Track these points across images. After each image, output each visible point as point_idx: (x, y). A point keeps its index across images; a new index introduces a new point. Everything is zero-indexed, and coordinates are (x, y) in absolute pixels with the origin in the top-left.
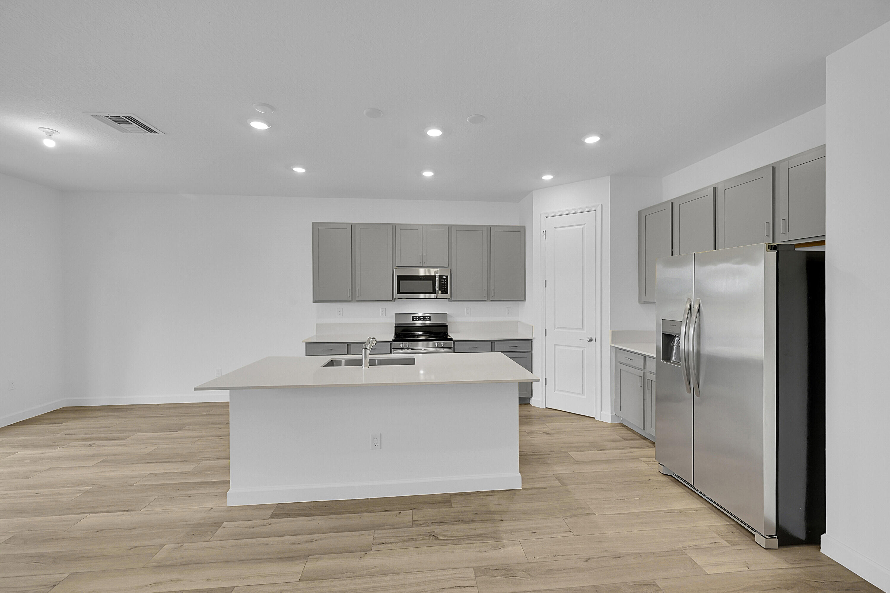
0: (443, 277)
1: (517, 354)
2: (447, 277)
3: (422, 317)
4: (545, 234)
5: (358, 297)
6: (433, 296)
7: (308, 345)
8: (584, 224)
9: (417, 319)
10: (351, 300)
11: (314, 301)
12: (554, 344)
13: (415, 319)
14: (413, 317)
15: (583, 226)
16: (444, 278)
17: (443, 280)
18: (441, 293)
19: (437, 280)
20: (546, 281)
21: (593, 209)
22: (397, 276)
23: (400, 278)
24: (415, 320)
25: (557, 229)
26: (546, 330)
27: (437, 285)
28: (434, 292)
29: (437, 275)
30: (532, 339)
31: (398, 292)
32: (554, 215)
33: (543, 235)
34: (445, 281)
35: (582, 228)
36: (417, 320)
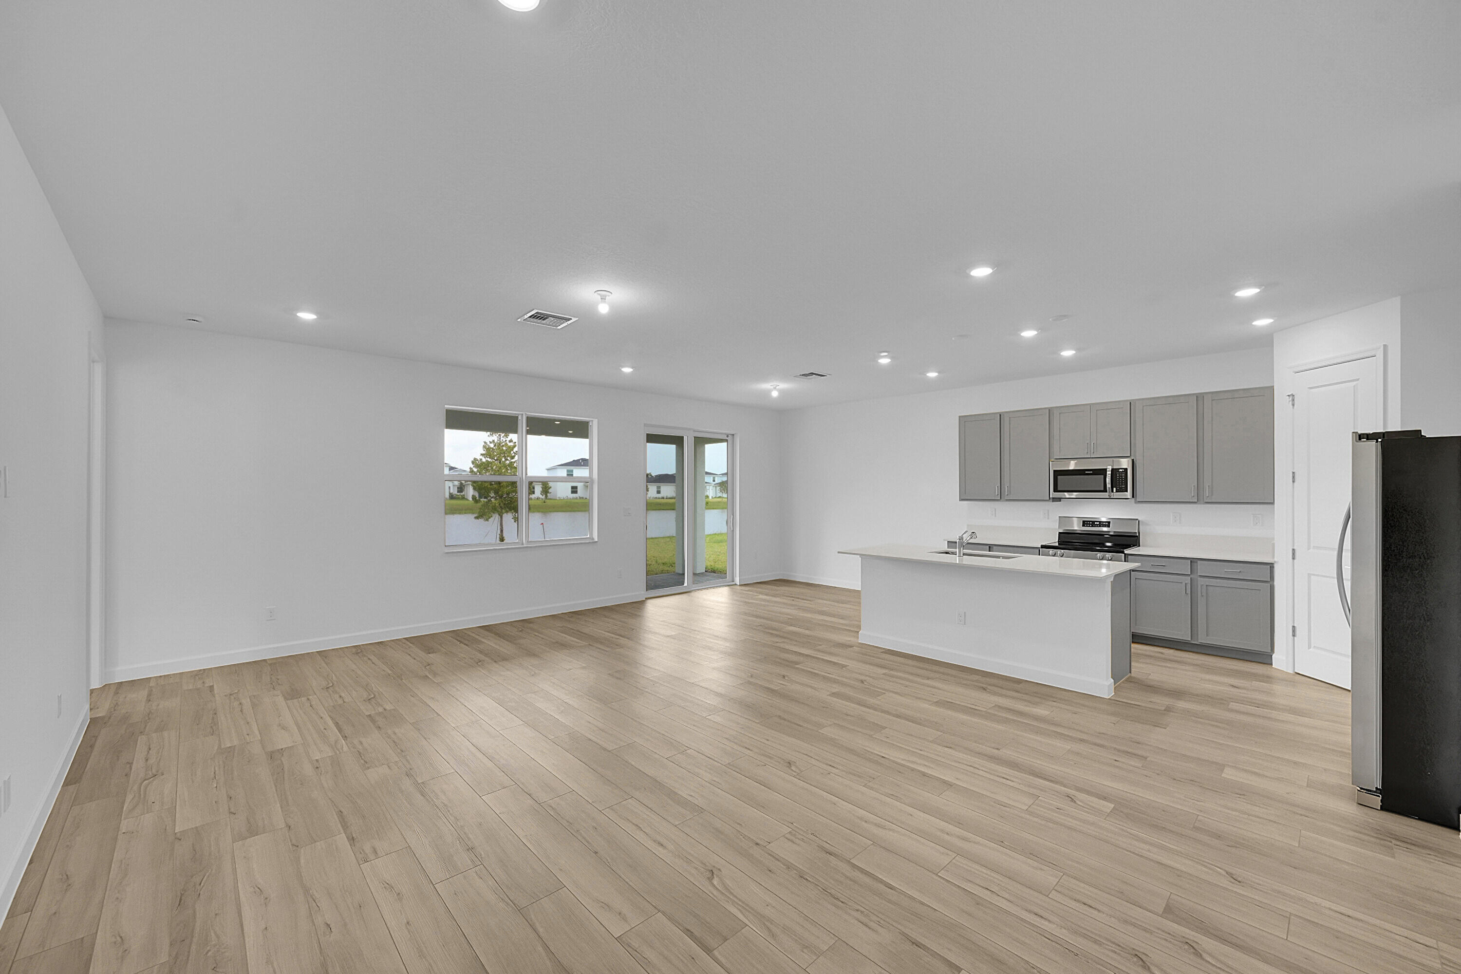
0: (1120, 470)
1: (1238, 582)
2: (1126, 469)
3: (1098, 523)
4: (1293, 400)
5: (1007, 495)
6: (1106, 495)
7: (950, 544)
8: (1358, 380)
9: (1090, 524)
10: (999, 499)
11: (961, 500)
12: (1308, 574)
13: (1087, 524)
14: (1084, 522)
15: (1355, 383)
16: (1121, 472)
17: (1119, 474)
18: (1116, 492)
19: (1109, 474)
20: (1293, 473)
21: (1373, 354)
22: (1054, 471)
23: (1057, 473)
24: (1087, 526)
25: (1312, 390)
26: (1293, 550)
27: (1109, 481)
28: (1105, 491)
29: (1110, 468)
30: (1272, 564)
31: (1055, 490)
32: (1304, 368)
33: (1289, 401)
34: (1123, 475)
35: (1354, 386)
36: (1089, 526)
